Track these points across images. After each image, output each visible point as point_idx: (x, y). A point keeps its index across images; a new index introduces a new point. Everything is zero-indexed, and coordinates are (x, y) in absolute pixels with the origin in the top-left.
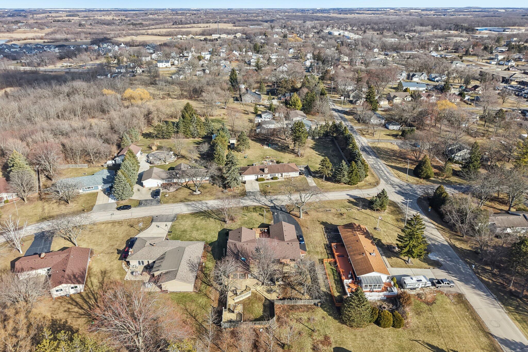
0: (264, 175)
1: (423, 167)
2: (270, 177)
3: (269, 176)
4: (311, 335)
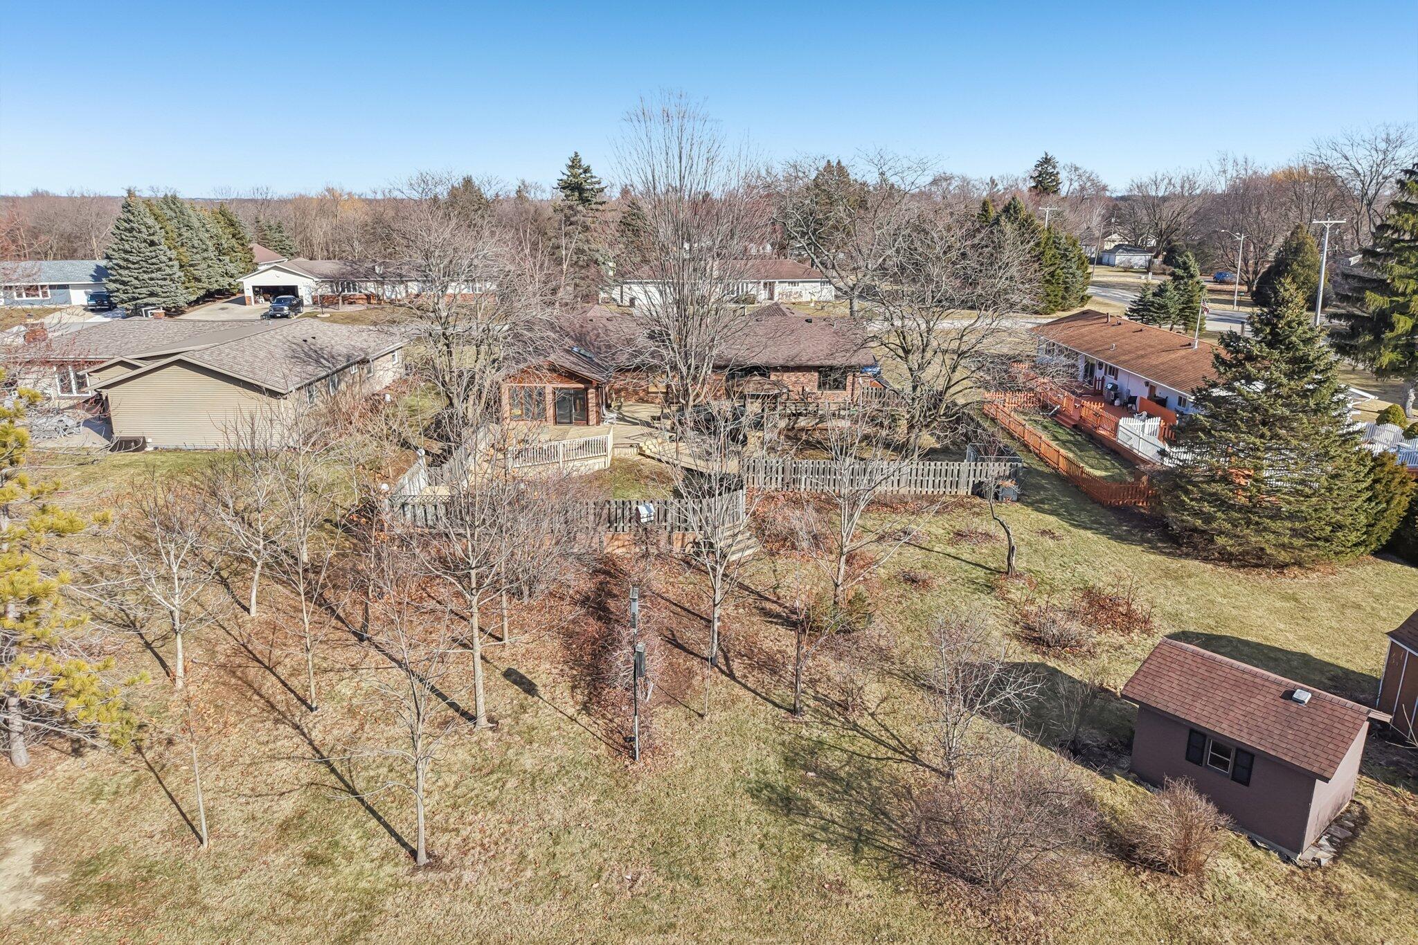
4: (990, 588)
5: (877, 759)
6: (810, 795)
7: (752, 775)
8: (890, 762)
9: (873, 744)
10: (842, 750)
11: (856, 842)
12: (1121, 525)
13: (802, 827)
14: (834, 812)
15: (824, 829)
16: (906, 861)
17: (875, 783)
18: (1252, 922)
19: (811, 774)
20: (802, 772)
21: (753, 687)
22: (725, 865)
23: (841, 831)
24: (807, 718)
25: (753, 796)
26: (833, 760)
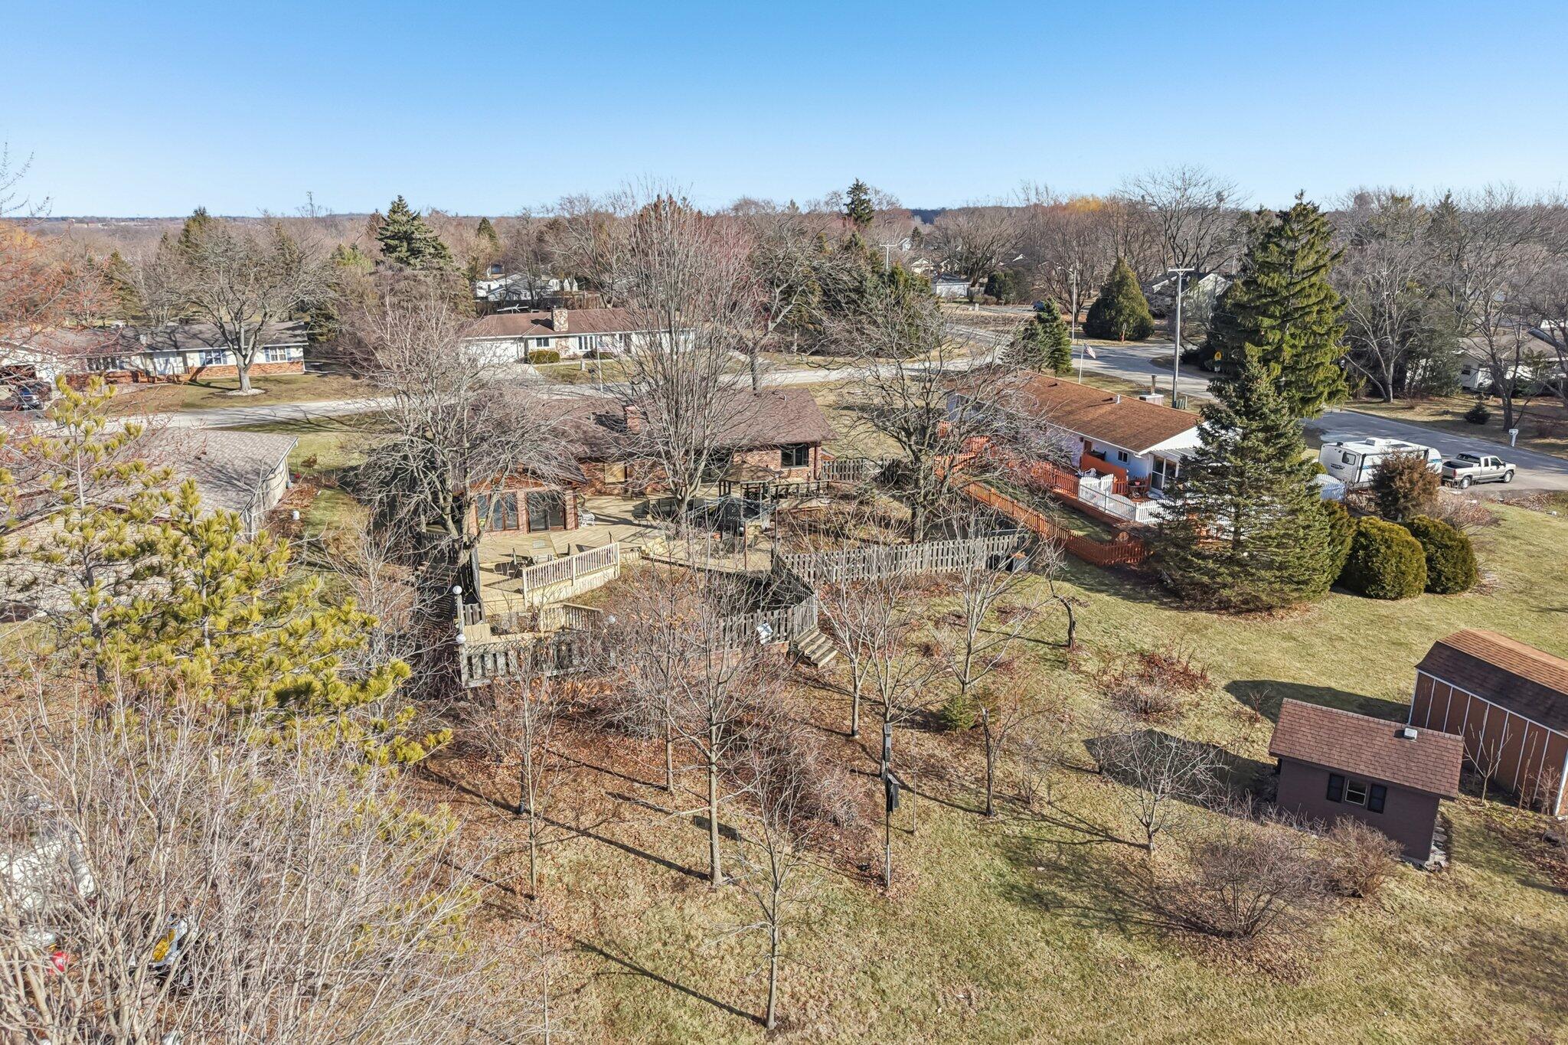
0: (552, 343)
1: (1121, 299)
2: (580, 353)
3: (573, 346)
4: (1063, 663)
5: (1080, 843)
6: (1053, 888)
7: (993, 880)
8: (1094, 845)
9: (1069, 831)
10: (1049, 842)
11: (1118, 921)
12: (1122, 585)
13: (1067, 919)
14: (1082, 898)
15: (1086, 916)
16: (1164, 930)
17: (1096, 866)
18: (1428, 923)
19: (1041, 869)
20: (1032, 869)
21: (932, 795)
22: (1030, 965)
23: (1100, 915)
24: (1000, 817)
25: (1007, 899)
26: (1047, 851)
